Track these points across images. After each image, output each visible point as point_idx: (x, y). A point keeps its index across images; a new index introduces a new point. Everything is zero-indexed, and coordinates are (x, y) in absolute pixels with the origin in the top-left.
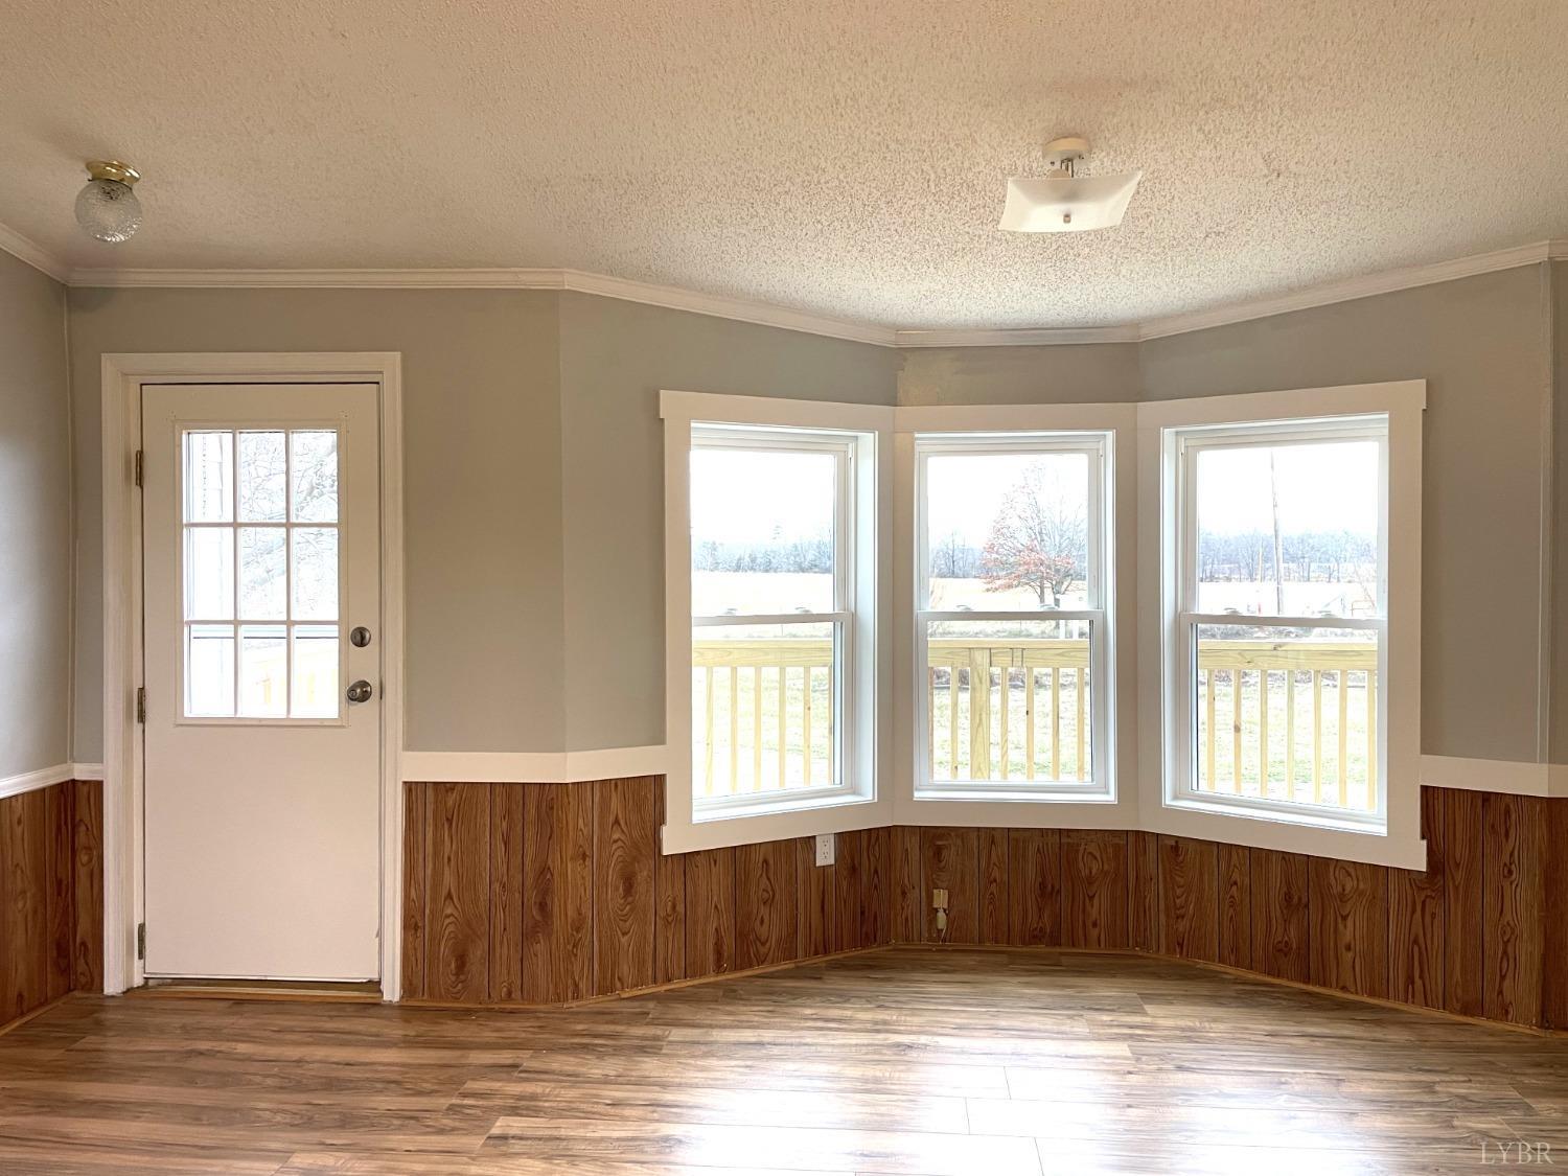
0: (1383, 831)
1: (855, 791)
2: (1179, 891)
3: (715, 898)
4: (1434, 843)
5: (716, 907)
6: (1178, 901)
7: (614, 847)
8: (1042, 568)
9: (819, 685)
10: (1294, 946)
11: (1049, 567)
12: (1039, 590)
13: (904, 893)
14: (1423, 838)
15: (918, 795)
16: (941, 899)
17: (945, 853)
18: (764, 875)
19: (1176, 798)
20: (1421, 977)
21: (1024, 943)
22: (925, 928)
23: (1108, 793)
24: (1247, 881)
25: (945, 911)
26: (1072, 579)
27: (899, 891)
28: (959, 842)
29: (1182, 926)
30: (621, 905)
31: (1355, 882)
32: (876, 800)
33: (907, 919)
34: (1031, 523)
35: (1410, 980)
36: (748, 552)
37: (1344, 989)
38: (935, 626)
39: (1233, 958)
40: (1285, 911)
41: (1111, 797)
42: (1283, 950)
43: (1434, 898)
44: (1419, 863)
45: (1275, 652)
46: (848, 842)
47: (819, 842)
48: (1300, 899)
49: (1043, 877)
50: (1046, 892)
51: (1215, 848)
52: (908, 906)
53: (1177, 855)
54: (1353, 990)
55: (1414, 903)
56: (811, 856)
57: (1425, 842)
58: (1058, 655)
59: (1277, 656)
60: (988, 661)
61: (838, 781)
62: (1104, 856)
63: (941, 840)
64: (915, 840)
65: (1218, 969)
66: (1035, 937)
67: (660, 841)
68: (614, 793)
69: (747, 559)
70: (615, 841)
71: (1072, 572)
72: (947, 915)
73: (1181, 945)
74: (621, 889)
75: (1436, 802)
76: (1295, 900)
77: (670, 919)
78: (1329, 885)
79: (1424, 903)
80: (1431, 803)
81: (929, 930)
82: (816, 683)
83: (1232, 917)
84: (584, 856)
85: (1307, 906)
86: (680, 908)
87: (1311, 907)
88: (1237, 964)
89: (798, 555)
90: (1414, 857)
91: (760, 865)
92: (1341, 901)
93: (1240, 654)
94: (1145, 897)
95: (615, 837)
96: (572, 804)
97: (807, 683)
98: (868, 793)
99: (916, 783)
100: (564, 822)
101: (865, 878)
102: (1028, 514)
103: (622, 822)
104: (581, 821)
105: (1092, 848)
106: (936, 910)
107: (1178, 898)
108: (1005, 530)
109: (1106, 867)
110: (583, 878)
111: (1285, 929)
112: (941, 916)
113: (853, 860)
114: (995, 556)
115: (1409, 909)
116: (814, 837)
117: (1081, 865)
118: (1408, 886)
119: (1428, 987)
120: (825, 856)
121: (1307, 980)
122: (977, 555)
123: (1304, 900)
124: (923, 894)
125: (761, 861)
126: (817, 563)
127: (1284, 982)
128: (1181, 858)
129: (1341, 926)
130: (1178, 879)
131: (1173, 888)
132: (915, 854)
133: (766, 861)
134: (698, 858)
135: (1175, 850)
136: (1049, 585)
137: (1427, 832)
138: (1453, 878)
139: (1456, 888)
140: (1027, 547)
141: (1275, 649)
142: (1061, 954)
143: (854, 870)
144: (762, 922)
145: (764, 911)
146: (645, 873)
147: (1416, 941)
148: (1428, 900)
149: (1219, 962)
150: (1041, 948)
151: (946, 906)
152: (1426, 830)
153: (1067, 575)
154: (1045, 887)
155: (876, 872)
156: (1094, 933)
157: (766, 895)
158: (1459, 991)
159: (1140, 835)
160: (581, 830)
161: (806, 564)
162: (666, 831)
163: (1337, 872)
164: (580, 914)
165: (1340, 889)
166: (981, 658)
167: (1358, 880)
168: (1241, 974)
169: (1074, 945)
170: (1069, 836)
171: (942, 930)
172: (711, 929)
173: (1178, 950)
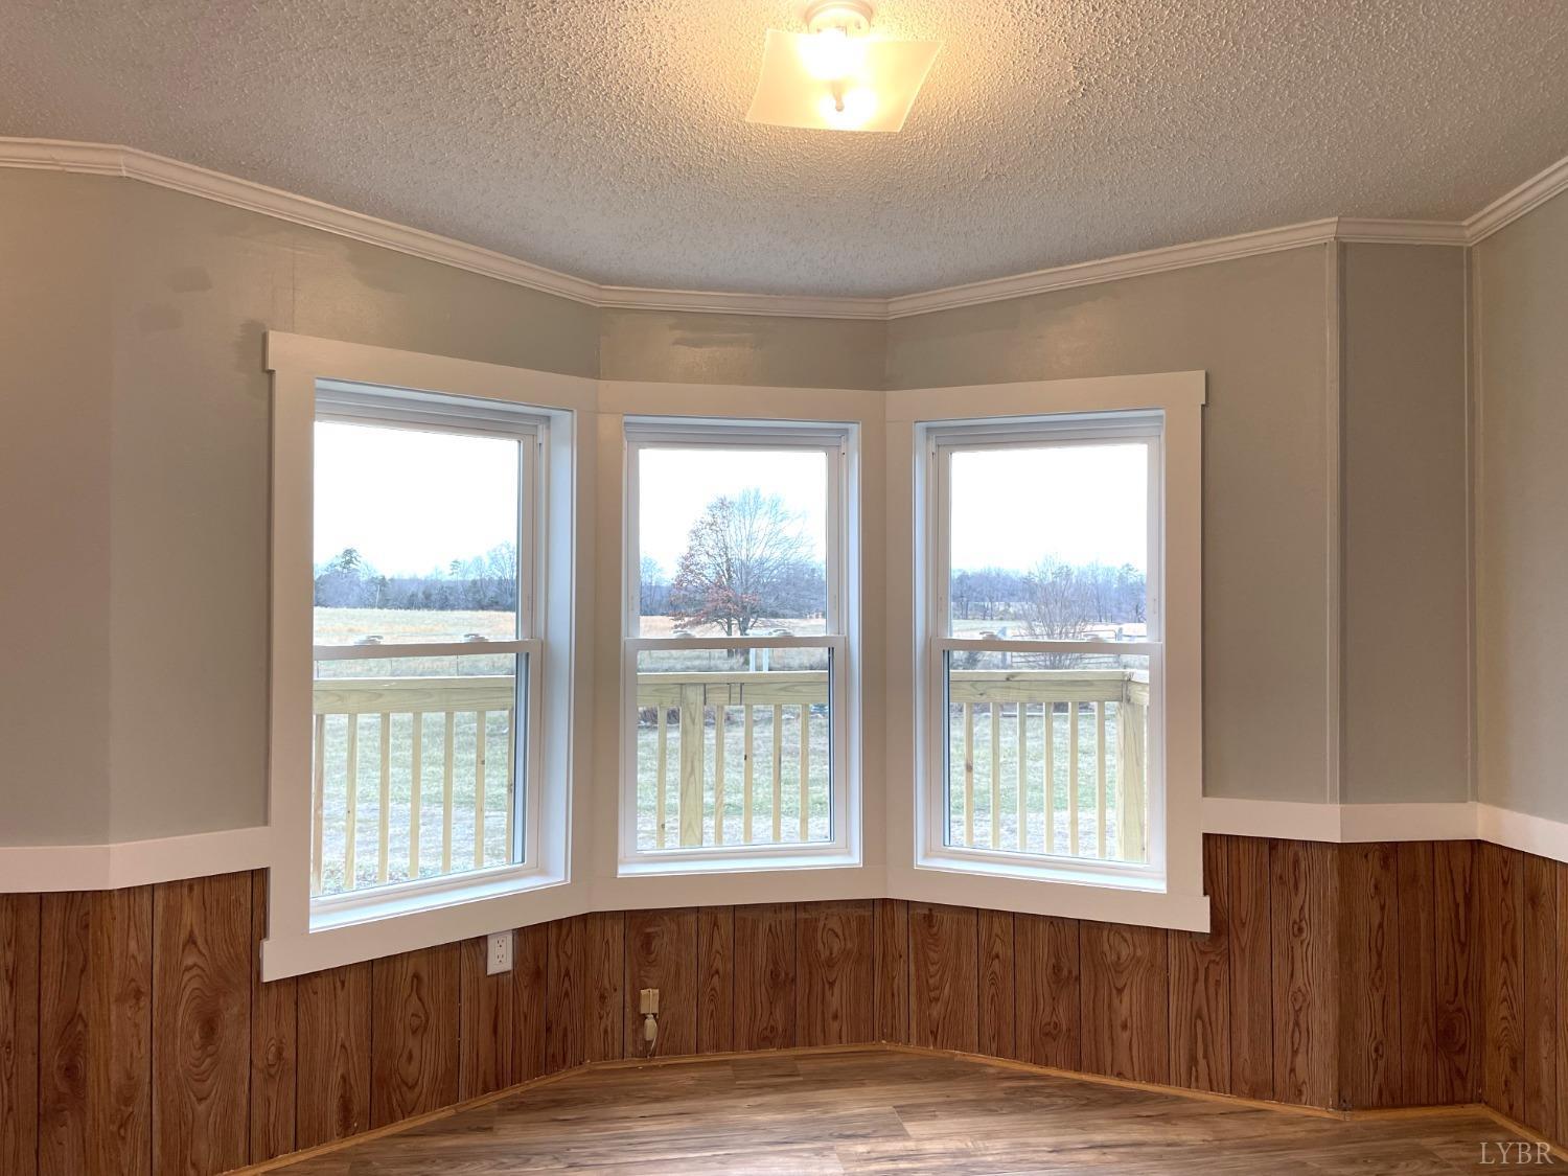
0: (1160, 887)
1: (541, 869)
2: (933, 969)
3: (342, 1035)
4: (1218, 899)
5: (343, 1046)
6: (931, 981)
7: (187, 977)
8: (729, 605)
9: (499, 728)
10: (1064, 1028)
11: (736, 604)
12: (726, 627)
13: (602, 997)
14: (1205, 894)
15: (624, 871)
16: (650, 1000)
17: (655, 944)
18: (414, 993)
19: (926, 856)
20: (1206, 1056)
21: (751, 1048)
22: (629, 1039)
23: (849, 853)
24: (1010, 952)
25: (655, 1015)
26: (758, 616)
27: (596, 994)
28: (674, 927)
29: (936, 1011)
30: (198, 1059)
31: (1132, 948)
32: (569, 882)
33: (606, 1032)
34: (719, 560)
35: (1193, 1060)
36: (422, 589)
37: (1120, 1075)
38: (642, 655)
39: (994, 1046)
40: (1052, 986)
41: (855, 859)
42: (1051, 1033)
43: (1218, 963)
44: (1202, 924)
45: (1008, 683)
46: (532, 939)
47: (492, 943)
48: (1070, 972)
49: (776, 963)
50: (779, 981)
51: (974, 918)
52: (608, 1015)
53: (931, 926)
54: (1130, 1076)
55: (1197, 970)
56: (481, 963)
57: (1208, 898)
58: (781, 689)
59: (1009, 688)
60: (702, 698)
61: (518, 858)
62: (847, 933)
63: (650, 926)
64: (619, 929)
65: (977, 1060)
66: (765, 1038)
67: (259, 962)
68: (186, 899)
69: (420, 595)
70: (188, 969)
71: (758, 608)
72: (657, 1021)
73: (934, 1034)
74: (197, 1035)
75: (1219, 850)
76: (1065, 972)
77: (273, 1071)
78: (1103, 953)
79: (1207, 969)
80: (1213, 854)
81: (635, 1042)
82: (495, 727)
83: (993, 996)
84: (138, 994)
85: (1078, 978)
86: (289, 1053)
87: (1082, 978)
88: (999, 1053)
89: (478, 591)
90: (1196, 917)
91: (409, 979)
92: (1116, 971)
93: (972, 686)
94: (893, 978)
95: (189, 961)
96: (118, 918)
97: (481, 728)
98: (558, 874)
99: (621, 856)
100: (106, 947)
101: (551, 983)
102: (716, 551)
103: (200, 941)
104: (133, 945)
105: (834, 924)
106: (644, 1017)
107: (931, 977)
108: (692, 567)
109: (849, 945)
110: (136, 1025)
111: (1054, 1008)
112: (650, 1022)
113: (536, 959)
114: (682, 592)
115: (1191, 978)
116: (484, 938)
117: (820, 946)
118: (1189, 950)
119: (1213, 1069)
120: (500, 959)
121: (1078, 1069)
122: (664, 593)
123: (1075, 973)
124: (628, 997)
125: (410, 975)
126: (499, 600)
127: (1053, 1072)
128: (935, 929)
129: (1116, 1001)
130: (931, 954)
131: (926, 965)
132: (617, 947)
133: (416, 976)
134: (318, 980)
135: (928, 916)
136: (736, 622)
137: (1209, 888)
138: (1238, 938)
139: (1243, 950)
140: (715, 585)
141: (1008, 679)
142: (797, 1058)
143: (538, 975)
144: (410, 1057)
145: (413, 1043)
146: (235, 1010)
147: (1199, 1016)
148: (1211, 966)
149: (979, 1052)
150: (772, 1053)
151: (656, 1011)
152: (1209, 883)
153: (753, 611)
154: (778, 976)
155: (567, 974)
156: (835, 1026)
157: (416, 1022)
158: (1248, 1072)
159: (886, 903)
160: (134, 957)
161: (486, 602)
162: (269, 949)
163: (1111, 937)
164: (130, 1078)
165: (1114, 957)
166: (695, 696)
167: (1134, 946)
168: (1005, 1065)
169: (810, 1045)
170: (805, 910)
171: (651, 1042)
172: (335, 1078)
173: (931, 1039)
